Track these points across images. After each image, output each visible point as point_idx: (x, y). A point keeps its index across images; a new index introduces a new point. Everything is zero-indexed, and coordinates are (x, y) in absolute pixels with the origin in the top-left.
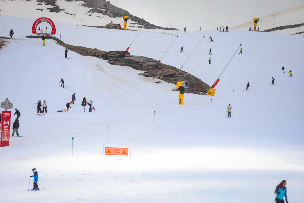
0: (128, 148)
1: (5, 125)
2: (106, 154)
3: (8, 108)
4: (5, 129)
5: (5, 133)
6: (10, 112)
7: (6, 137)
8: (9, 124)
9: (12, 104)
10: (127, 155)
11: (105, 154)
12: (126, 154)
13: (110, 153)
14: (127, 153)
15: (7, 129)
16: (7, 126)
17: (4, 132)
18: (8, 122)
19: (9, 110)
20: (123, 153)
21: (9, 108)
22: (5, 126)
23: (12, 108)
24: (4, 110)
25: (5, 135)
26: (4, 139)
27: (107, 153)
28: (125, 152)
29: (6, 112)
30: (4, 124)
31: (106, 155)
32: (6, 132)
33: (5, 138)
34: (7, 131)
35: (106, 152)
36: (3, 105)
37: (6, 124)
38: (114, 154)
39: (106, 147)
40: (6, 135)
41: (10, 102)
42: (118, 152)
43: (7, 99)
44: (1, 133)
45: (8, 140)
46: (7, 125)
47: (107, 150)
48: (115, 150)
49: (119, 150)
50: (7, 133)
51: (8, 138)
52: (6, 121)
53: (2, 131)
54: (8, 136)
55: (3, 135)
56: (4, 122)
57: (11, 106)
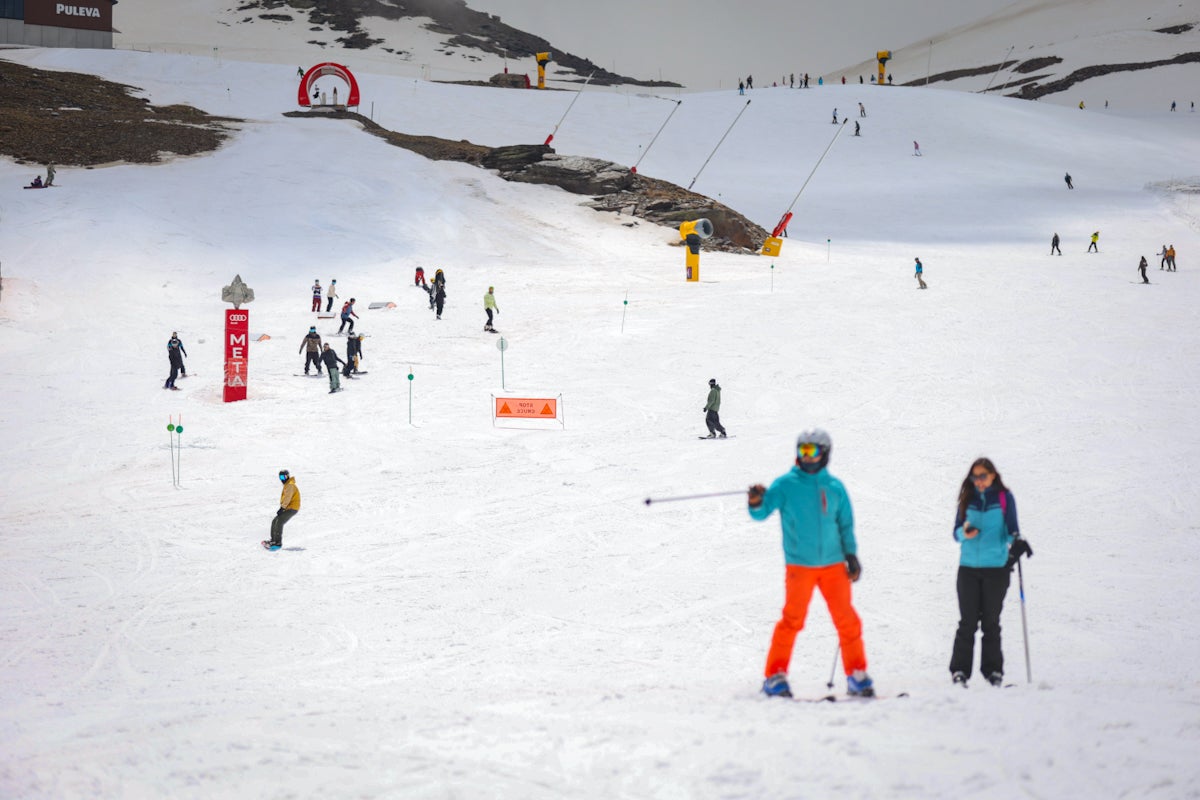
0: (555, 400)
1: (236, 345)
2: (498, 415)
3: (240, 302)
4: (235, 356)
5: (235, 366)
6: (245, 312)
7: (237, 377)
8: (243, 344)
9: (251, 290)
10: (555, 417)
12: (552, 414)
13: (511, 412)
14: (553, 411)
15: (240, 357)
16: (241, 349)
17: (234, 363)
18: (243, 337)
19: (242, 307)
20: (542, 413)
21: (244, 301)
22: (235, 349)
23: (249, 301)
24: (231, 306)
25: (235, 372)
26: (232, 381)
27: (501, 412)
28: (549, 409)
29: (237, 311)
30: (232, 343)
31: (499, 419)
32: (237, 364)
33: (235, 380)
34: (241, 360)
35: (499, 410)
36: (227, 293)
37: (238, 342)
38: (519, 415)
39: (497, 399)
40: (238, 371)
41: (245, 285)
42: (529, 411)
43: (238, 276)
44: (226, 366)
45: (243, 385)
46: (240, 345)
47: (502, 404)
48: (521, 405)
49: (532, 405)
50: (239, 365)
51: (244, 378)
52: (238, 336)
53: (227, 360)
54: (244, 373)
55: (229, 369)
56: (233, 337)
57: (248, 295)
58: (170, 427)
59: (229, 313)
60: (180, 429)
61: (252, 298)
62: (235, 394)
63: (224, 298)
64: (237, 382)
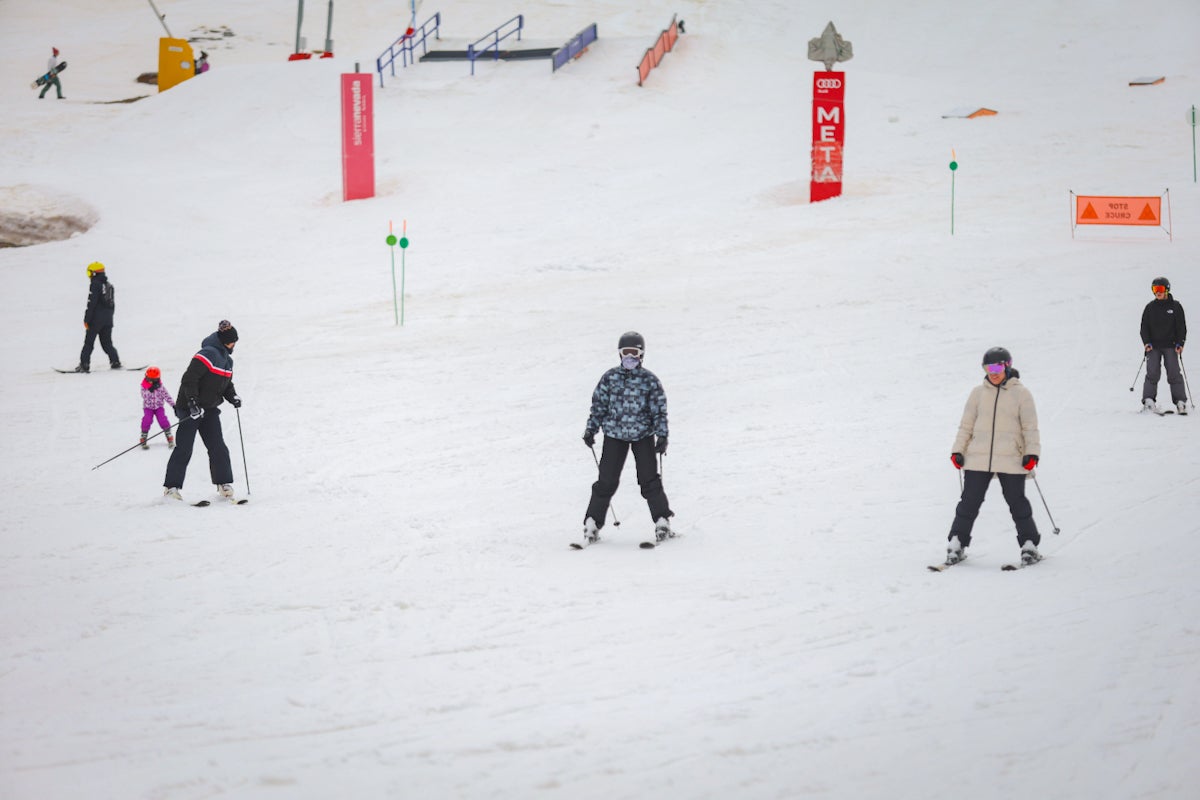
0: (1159, 198)
1: (826, 123)
2: (1080, 220)
3: (833, 60)
4: (824, 139)
5: (824, 153)
6: (840, 76)
7: (828, 169)
8: (837, 121)
9: (849, 44)
10: (1159, 224)
11: (1077, 223)
12: (1154, 219)
13: (1096, 217)
14: (1156, 216)
15: (833, 140)
16: (833, 128)
17: (822, 149)
18: (836, 111)
19: (837, 67)
20: (1140, 218)
21: (838, 60)
22: (824, 129)
23: (846, 59)
24: (821, 67)
25: (824, 162)
26: (820, 175)
27: (1083, 217)
28: (1151, 211)
29: (829, 75)
30: (820, 120)
31: (1079, 226)
32: (827, 150)
33: (825, 172)
34: (830, 144)
35: (1081, 213)
36: (816, 48)
37: (828, 118)
38: (1108, 220)
39: (1078, 197)
40: (828, 159)
41: (839, 36)
42: (1123, 215)
43: (831, 24)
44: (813, 153)
45: (835, 179)
46: (831, 122)
47: (1084, 206)
48: (1111, 205)
49: (1126, 206)
50: (831, 151)
51: (838, 170)
52: (828, 111)
53: (814, 145)
54: (837, 162)
55: (817, 159)
56: (821, 111)
57: (843, 50)
58: (391, 240)
59: (818, 75)
60: (404, 243)
61: (850, 55)
62: (823, 191)
63: (810, 57)
64: (827, 175)
